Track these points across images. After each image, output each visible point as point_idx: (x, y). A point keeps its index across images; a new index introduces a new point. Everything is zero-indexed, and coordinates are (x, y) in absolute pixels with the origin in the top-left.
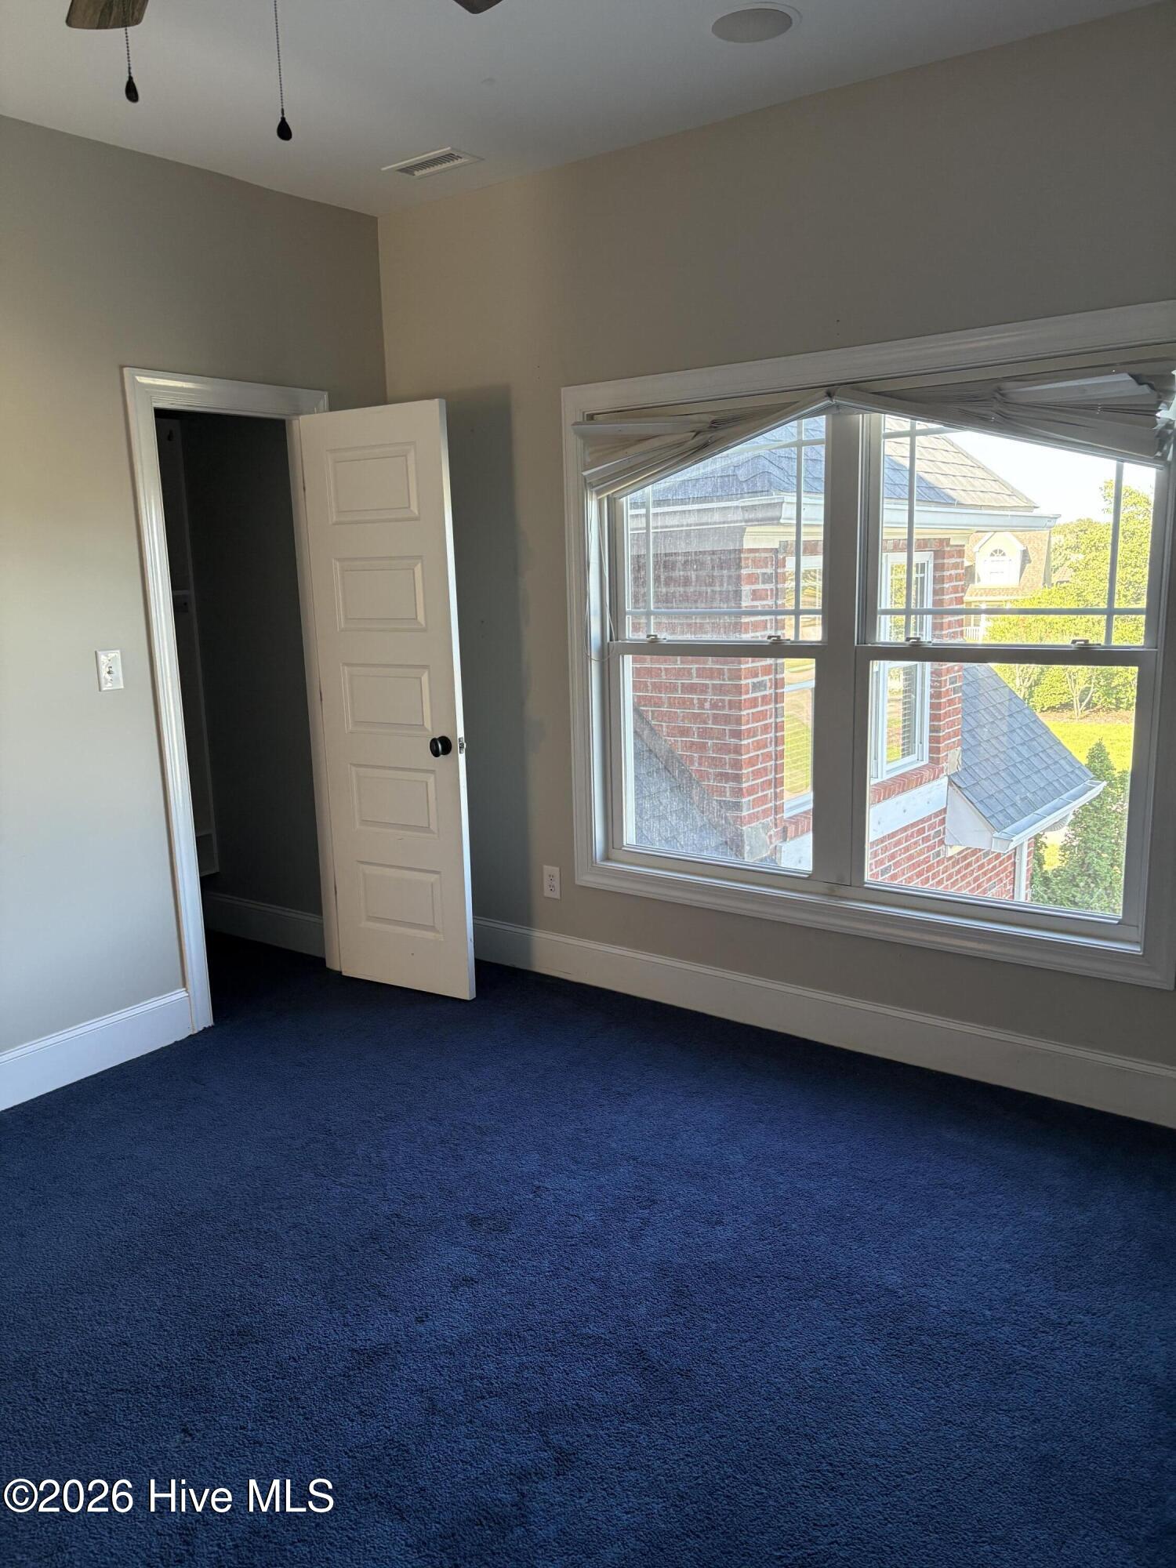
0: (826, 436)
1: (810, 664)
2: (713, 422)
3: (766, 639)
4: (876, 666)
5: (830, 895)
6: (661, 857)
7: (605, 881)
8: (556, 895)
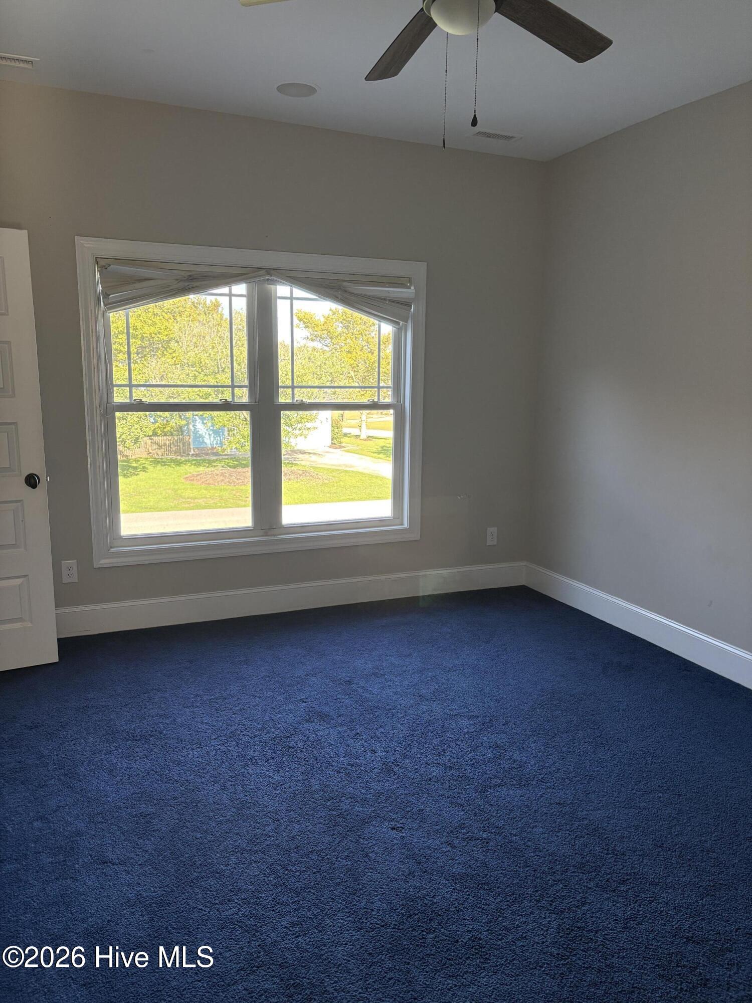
0: (248, 293)
1: (246, 414)
2: (190, 276)
3: (219, 401)
4: (283, 413)
5: (266, 535)
6: (148, 537)
7: (115, 560)
8: (75, 579)
